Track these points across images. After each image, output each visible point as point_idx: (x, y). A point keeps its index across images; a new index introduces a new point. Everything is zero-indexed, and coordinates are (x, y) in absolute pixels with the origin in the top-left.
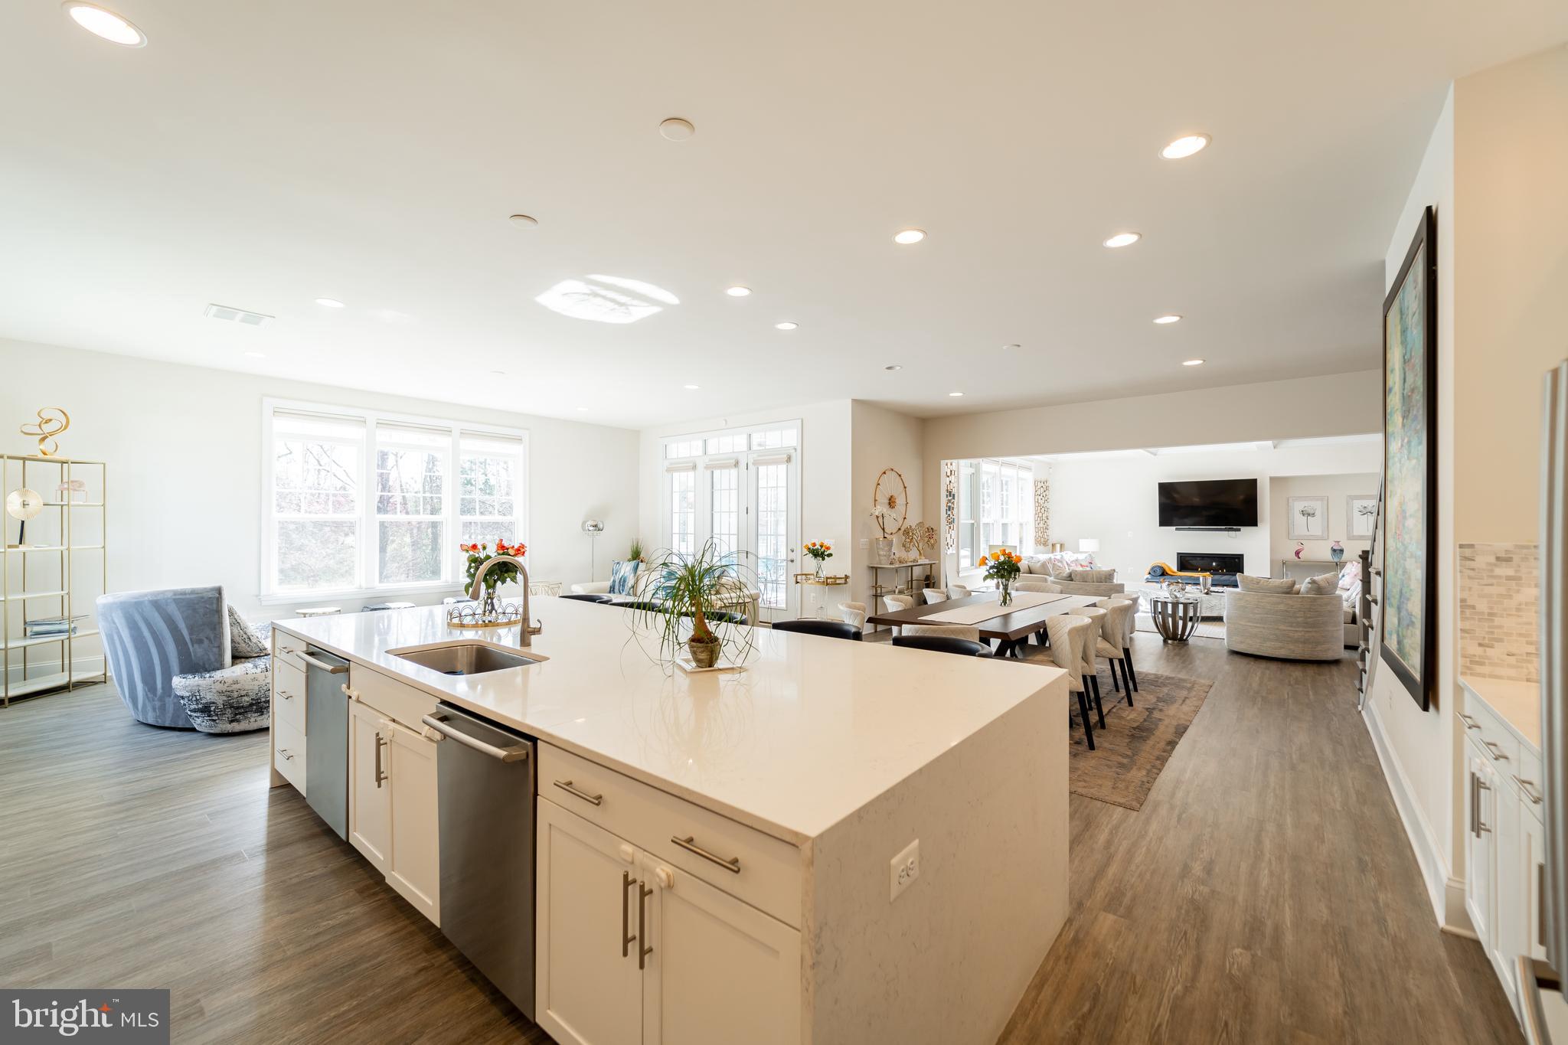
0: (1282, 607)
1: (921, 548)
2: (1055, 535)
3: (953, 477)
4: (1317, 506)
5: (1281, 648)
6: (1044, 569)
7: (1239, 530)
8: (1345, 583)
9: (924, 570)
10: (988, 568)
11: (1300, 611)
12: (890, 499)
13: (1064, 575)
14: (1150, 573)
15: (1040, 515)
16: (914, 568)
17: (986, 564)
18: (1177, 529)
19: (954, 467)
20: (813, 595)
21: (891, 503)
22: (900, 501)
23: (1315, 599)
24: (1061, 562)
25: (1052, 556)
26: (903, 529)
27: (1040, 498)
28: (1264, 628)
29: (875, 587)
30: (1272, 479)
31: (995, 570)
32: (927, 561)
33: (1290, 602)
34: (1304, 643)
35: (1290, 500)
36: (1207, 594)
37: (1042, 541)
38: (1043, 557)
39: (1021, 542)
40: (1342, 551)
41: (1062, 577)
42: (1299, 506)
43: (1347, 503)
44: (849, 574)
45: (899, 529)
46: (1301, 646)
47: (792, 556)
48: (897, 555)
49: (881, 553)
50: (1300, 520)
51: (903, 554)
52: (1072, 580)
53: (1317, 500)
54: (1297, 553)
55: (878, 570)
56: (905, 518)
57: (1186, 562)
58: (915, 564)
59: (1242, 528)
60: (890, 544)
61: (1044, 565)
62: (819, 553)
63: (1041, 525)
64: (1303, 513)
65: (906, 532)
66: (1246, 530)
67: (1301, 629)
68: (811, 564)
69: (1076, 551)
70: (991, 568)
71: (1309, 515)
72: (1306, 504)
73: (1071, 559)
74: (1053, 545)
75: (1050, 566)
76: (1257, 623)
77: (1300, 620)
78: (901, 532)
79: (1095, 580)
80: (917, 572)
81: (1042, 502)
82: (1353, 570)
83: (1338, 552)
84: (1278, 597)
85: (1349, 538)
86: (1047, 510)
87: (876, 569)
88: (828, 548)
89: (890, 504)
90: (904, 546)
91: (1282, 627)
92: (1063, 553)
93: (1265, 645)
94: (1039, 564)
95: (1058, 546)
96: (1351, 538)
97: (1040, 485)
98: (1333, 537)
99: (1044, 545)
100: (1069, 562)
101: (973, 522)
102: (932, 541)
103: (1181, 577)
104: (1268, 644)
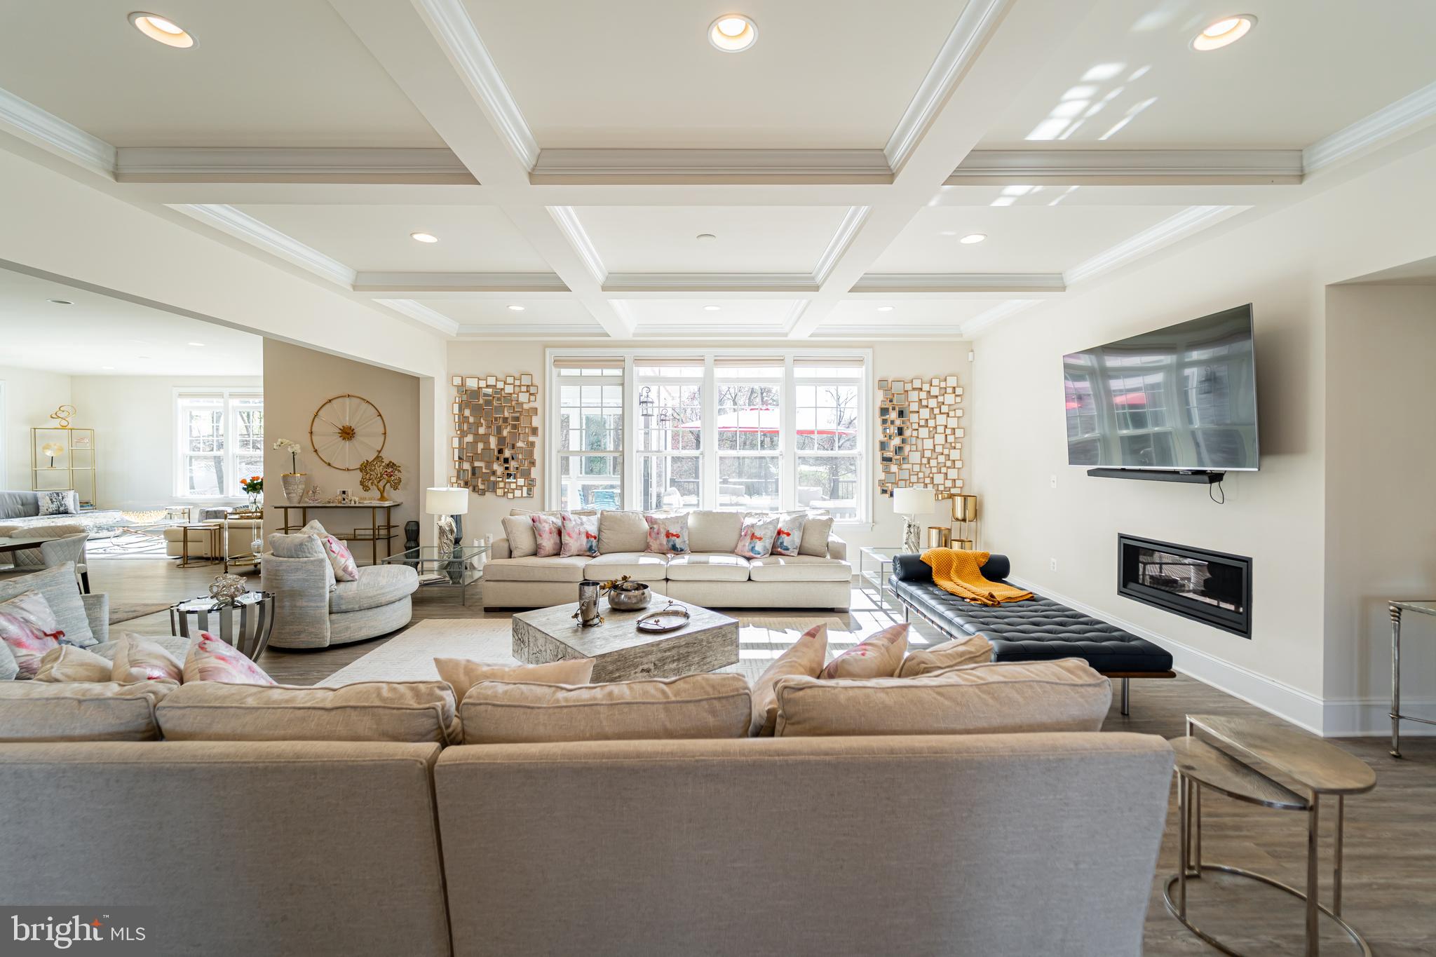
1: (381, 487)
12: (342, 430)
18: (1091, 473)
21: (344, 434)
55: (289, 510)
65: (363, 468)
87: (286, 509)
89: (341, 435)
90: (362, 484)
102: (393, 479)
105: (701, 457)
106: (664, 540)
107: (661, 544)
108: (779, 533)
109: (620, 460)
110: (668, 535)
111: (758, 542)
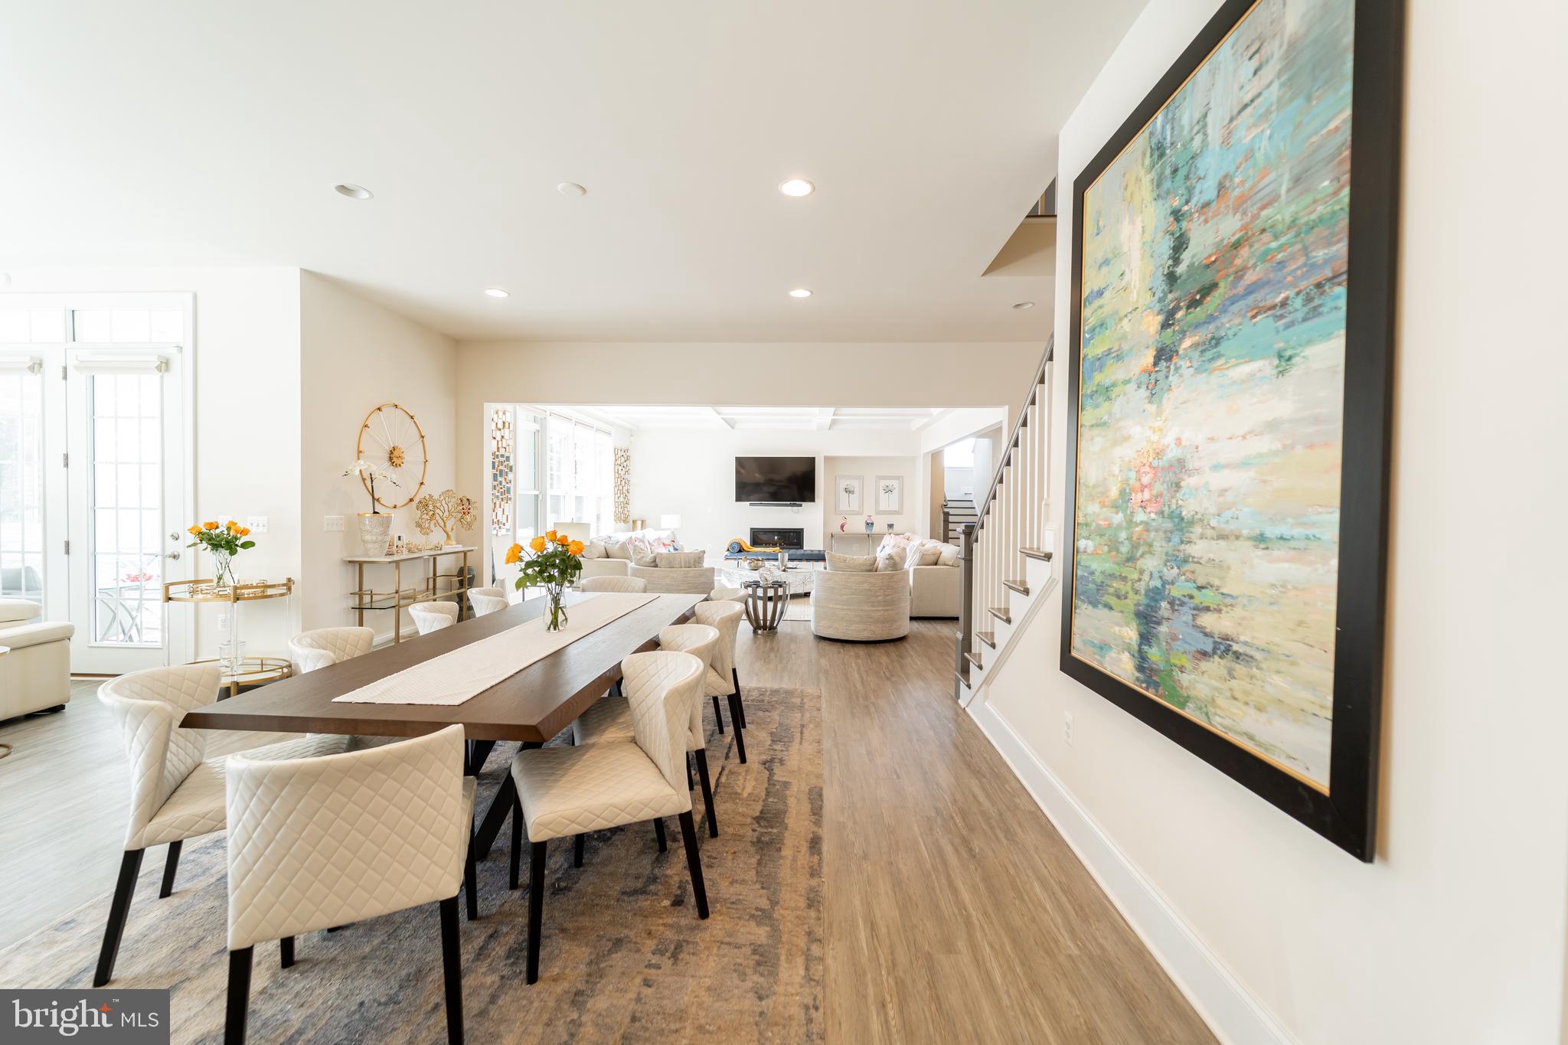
0: (866, 586)
1: (448, 529)
2: (636, 510)
3: (507, 431)
4: (855, 484)
5: (865, 630)
6: (624, 551)
7: (801, 505)
9: (457, 559)
10: (523, 565)
11: (880, 589)
12: (391, 453)
13: (648, 560)
14: (728, 550)
15: (621, 487)
16: (438, 558)
17: (520, 559)
19: (508, 418)
20: (222, 616)
21: (393, 457)
22: (412, 456)
23: (892, 576)
24: (643, 541)
25: (633, 535)
26: (417, 500)
27: (620, 468)
28: (849, 609)
29: (360, 594)
30: (827, 459)
31: (537, 569)
32: (460, 548)
33: (873, 580)
34: (883, 622)
35: (837, 479)
36: (784, 571)
37: (623, 517)
38: (622, 536)
39: (598, 517)
41: (645, 562)
42: (843, 484)
43: (876, 483)
44: (297, 576)
45: (411, 500)
46: (881, 626)
47: (172, 547)
48: (405, 540)
49: (368, 537)
50: (844, 497)
51: (417, 539)
52: (656, 566)
53: (855, 479)
54: (842, 527)
55: (365, 566)
56: (422, 483)
57: (759, 537)
58: (439, 552)
59: (804, 504)
60: (386, 523)
61: (623, 547)
62: (225, 542)
63: (622, 499)
64: (847, 490)
65: (424, 505)
66: (806, 506)
67: (880, 608)
68: (210, 561)
69: (658, 528)
70: (529, 565)
71: (850, 492)
72: (849, 482)
73: (653, 538)
74: (634, 522)
75: (631, 548)
76: (844, 605)
77: (880, 598)
78: (414, 504)
79: (683, 566)
80: (445, 565)
81: (623, 473)
83: (870, 525)
84: (863, 576)
85: (877, 513)
86: (628, 482)
87: (361, 564)
88: (245, 532)
89: (391, 459)
90: (418, 525)
91: (866, 608)
92: (644, 531)
93: (850, 628)
94: (618, 545)
95: (639, 523)
96: (879, 512)
97: (620, 454)
98: (866, 513)
99: (624, 521)
100: (651, 541)
101: (537, 493)
102: (468, 518)
103: (756, 553)
104: (853, 627)
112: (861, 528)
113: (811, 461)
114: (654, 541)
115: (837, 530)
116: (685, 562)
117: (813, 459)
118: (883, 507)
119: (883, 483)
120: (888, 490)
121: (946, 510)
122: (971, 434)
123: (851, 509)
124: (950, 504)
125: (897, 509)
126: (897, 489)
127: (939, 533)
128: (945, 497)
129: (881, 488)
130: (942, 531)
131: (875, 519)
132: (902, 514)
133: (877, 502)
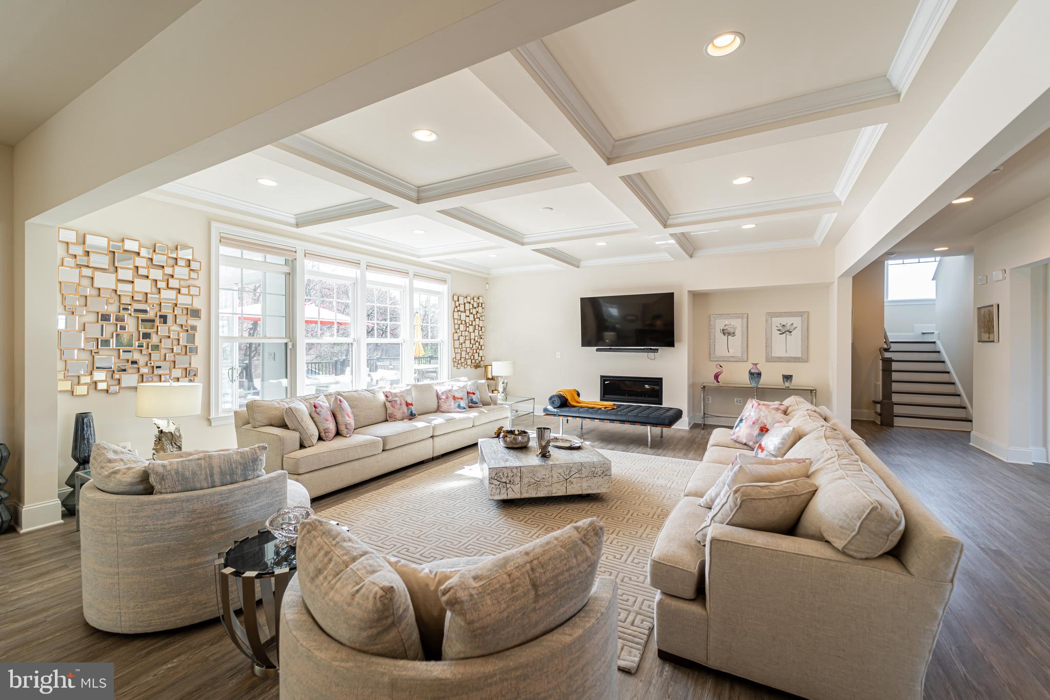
2: (490, 356)
4: (737, 324)
7: (656, 351)
8: (741, 434)
14: (549, 403)
15: (466, 333)
18: (597, 350)
27: (463, 315)
30: (697, 296)
35: (712, 319)
37: (472, 362)
40: (759, 374)
42: (720, 324)
43: (767, 321)
50: (721, 339)
53: (737, 318)
54: (716, 377)
59: (659, 349)
63: (468, 345)
64: (724, 332)
66: (663, 351)
71: (729, 334)
72: (726, 322)
74: (485, 367)
81: (469, 319)
82: (752, 414)
83: (755, 375)
85: (767, 361)
86: (478, 328)
95: (490, 368)
96: (770, 359)
97: (464, 301)
98: (752, 360)
99: (474, 366)
101: (288, 340)
105: (355, 343)
106: (405, 408)
107: (404, 413)
108: (468, 393)
109: (290, 346)
110: (408, 404)
111: (461, 401)
112: (744, 379)
113: (668, 299)
114: (443, 393)
115: (709, 380)
116: (222, 473)
117: (671, 296)
118: (778, 351)
119: (777, 322)
120: (785, 331)
121: (887, 355)
122: (963, 194)
123: (731, 354)
124: (894, 347)
125: (800, 356)
126: (799, 328)
127: (876, 386)
128: (886, 337)
129: (774, 329)
130: (880, 383)
131: (763, 367)
132: (807, 361)
133: (768, 346)
